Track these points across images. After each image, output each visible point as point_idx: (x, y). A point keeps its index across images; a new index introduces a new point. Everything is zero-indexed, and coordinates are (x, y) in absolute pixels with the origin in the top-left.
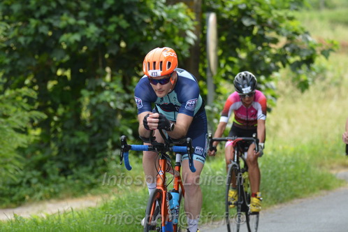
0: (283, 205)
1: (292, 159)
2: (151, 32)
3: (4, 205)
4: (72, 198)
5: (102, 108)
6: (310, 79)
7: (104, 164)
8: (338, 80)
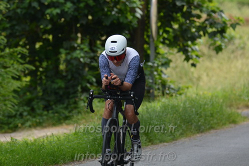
0: (203, 134)
1: (210, 102)
2: (110, 9)
3: (3, 131)
4: (52, 127)
5: (75, 63)
6: (223, 44)
7: (75, 103)
8: (242, 45)
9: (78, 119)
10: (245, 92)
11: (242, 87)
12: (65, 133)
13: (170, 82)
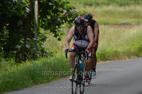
0: (65, 78)
2: (11, 8)
13: (46, 49)
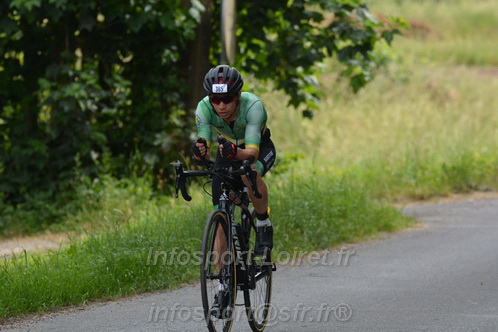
1: (340, 187)
4: (24, 236)
5: (67, 107)
6: (366, 73)
7: (70, 188)
8: (403, 76)
9: (77, 221)
10: (410, 168)
11: (404, 159)
12: (50, 250)
